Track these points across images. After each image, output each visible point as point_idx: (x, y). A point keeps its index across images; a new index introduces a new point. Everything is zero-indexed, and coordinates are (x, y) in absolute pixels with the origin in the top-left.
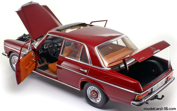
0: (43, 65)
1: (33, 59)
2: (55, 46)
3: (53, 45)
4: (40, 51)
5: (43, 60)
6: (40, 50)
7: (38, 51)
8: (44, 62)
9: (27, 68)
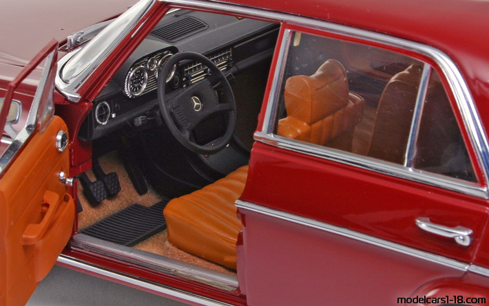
0: (111, 207)
1: (62, 174)
2: (188, 78)
3: (180, 71)
4: (102, 118)
5: (114, 176)
6: (100, 109)
7: (90, 115)
8: (119, 189)
9: (32, 234)
